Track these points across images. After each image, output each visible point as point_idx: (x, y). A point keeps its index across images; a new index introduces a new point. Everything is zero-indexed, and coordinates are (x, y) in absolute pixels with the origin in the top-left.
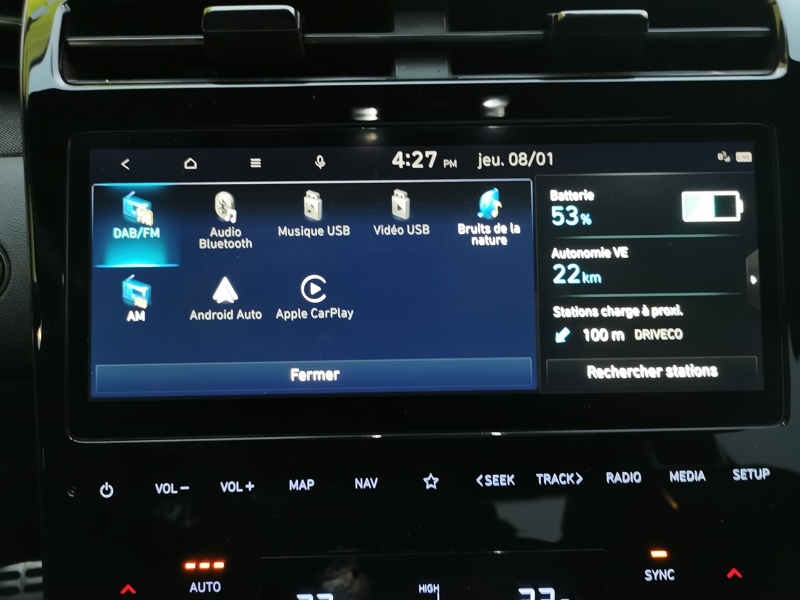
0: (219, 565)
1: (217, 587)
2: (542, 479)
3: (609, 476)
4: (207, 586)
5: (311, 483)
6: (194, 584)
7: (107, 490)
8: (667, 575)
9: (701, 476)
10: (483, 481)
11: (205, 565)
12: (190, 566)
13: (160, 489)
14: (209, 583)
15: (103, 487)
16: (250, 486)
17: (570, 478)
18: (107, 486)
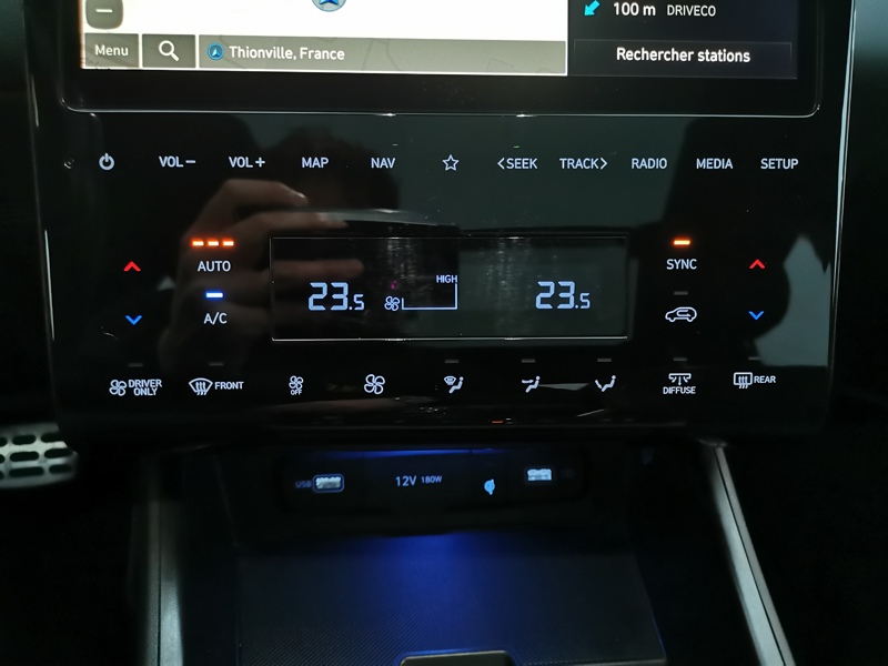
0: (229, 243)
1: (226, 266)
2: (566, 162)
3: (635, 162)
4: (216, 265)
5: (325, 161)
6: (202, 263)
7: (107, 161)
8: (688, 264)
9: (729, 164)
10: (504, 163)
11: (213, 243)
12: (198, 243)
13: (164, 161)
14: (219, 262)
15: (102, 159)
16: (260, 162)
17: (593, 163)
18: (107, 157)
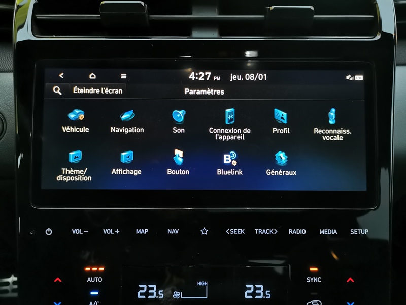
0: (102, 269)
1: (100, 280)
2: (258, 231)
3: (290, 231)
4: (95, 279)
5: (146, 230)
6: (89, 278)
7: (49, 231)
8: (317, 280)
9: (335, 232)
10: (229, 231)
11: (95, 269)
12: (88, 269)
13: (74, 231)
14: (97, 278)
15: (47, 230)
16: (117, 231)
17: (271, 231)
18: (49, 230)
